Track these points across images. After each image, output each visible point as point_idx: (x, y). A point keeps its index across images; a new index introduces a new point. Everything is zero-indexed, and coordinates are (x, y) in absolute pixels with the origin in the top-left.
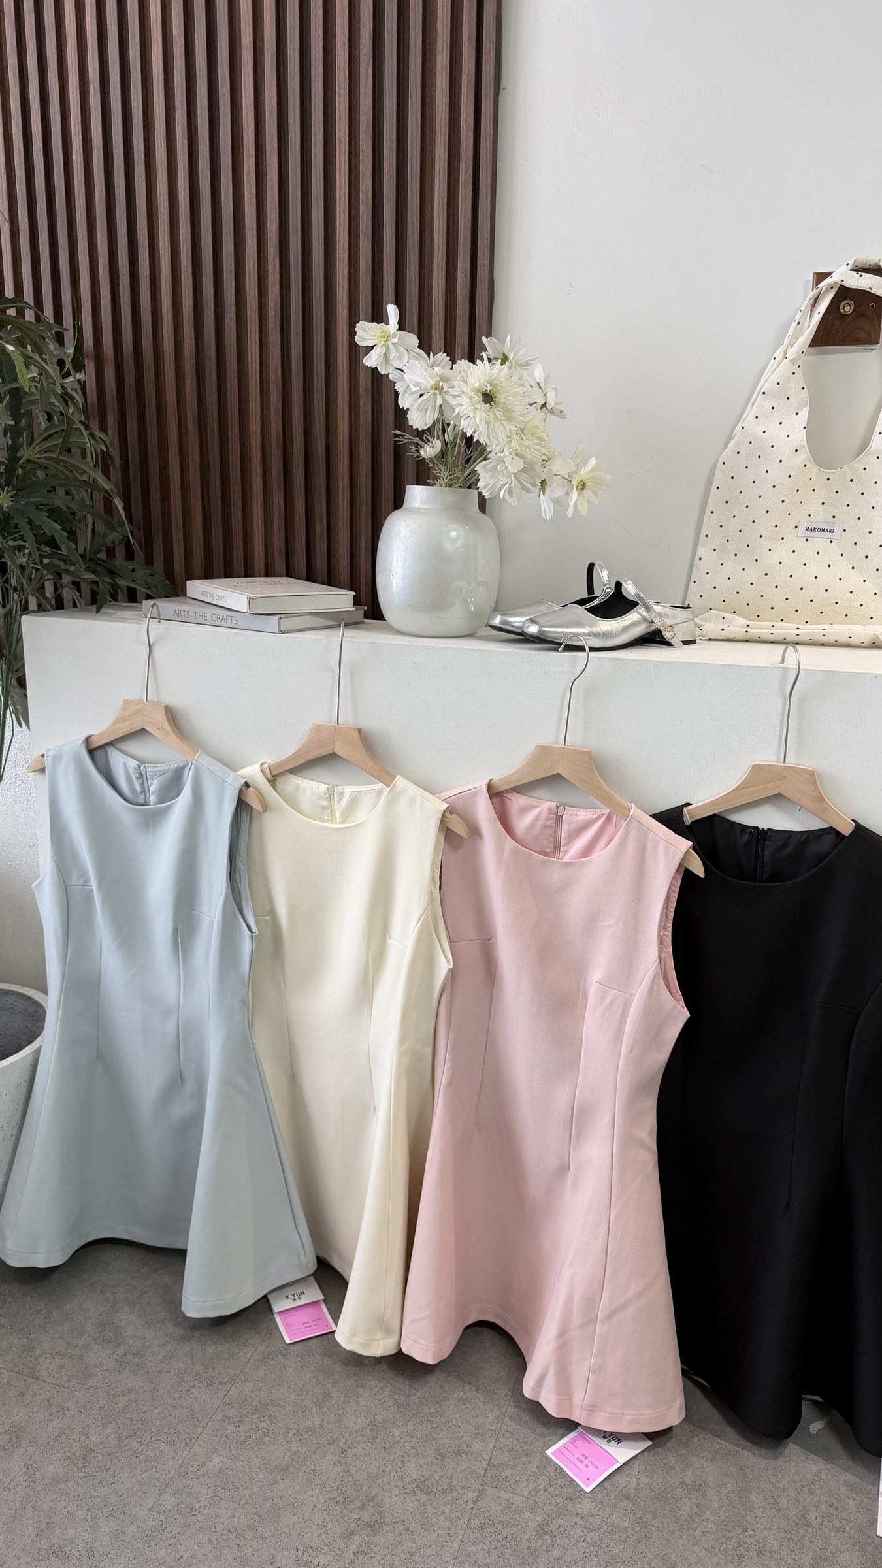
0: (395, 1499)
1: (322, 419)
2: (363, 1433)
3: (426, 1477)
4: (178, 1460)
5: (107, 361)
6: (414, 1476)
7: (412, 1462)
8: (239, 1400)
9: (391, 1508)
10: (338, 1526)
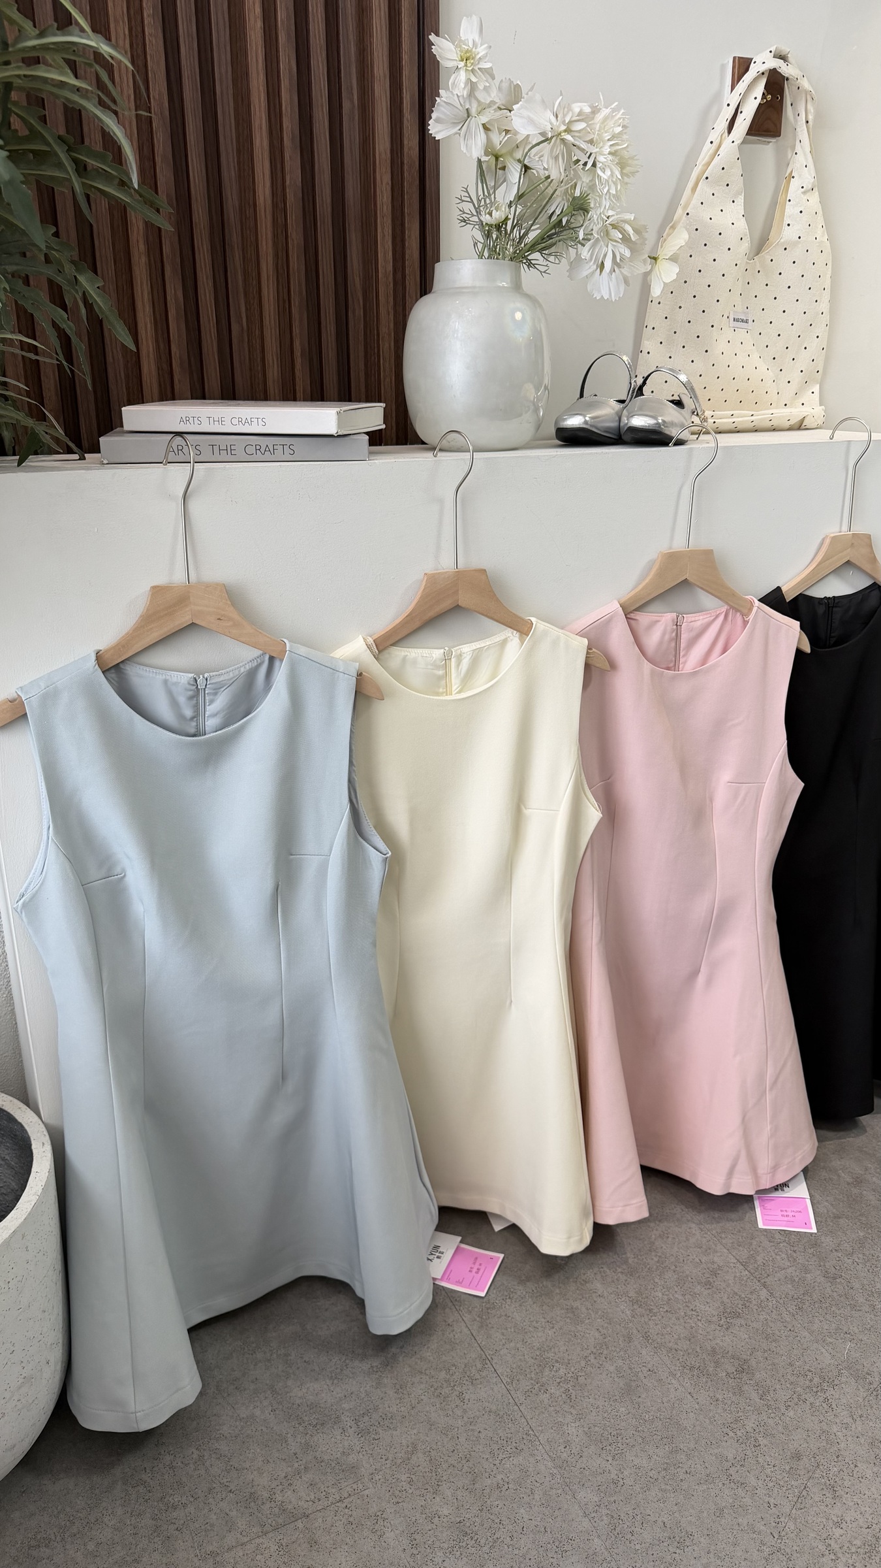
2: (639, 1314)
3: (723, 1307)
4: (544, 1459)
6: (715, 1313)
7: (698, 1305)
8: (514, 1370)
9: (735, 1347)
10: (724, 1392)
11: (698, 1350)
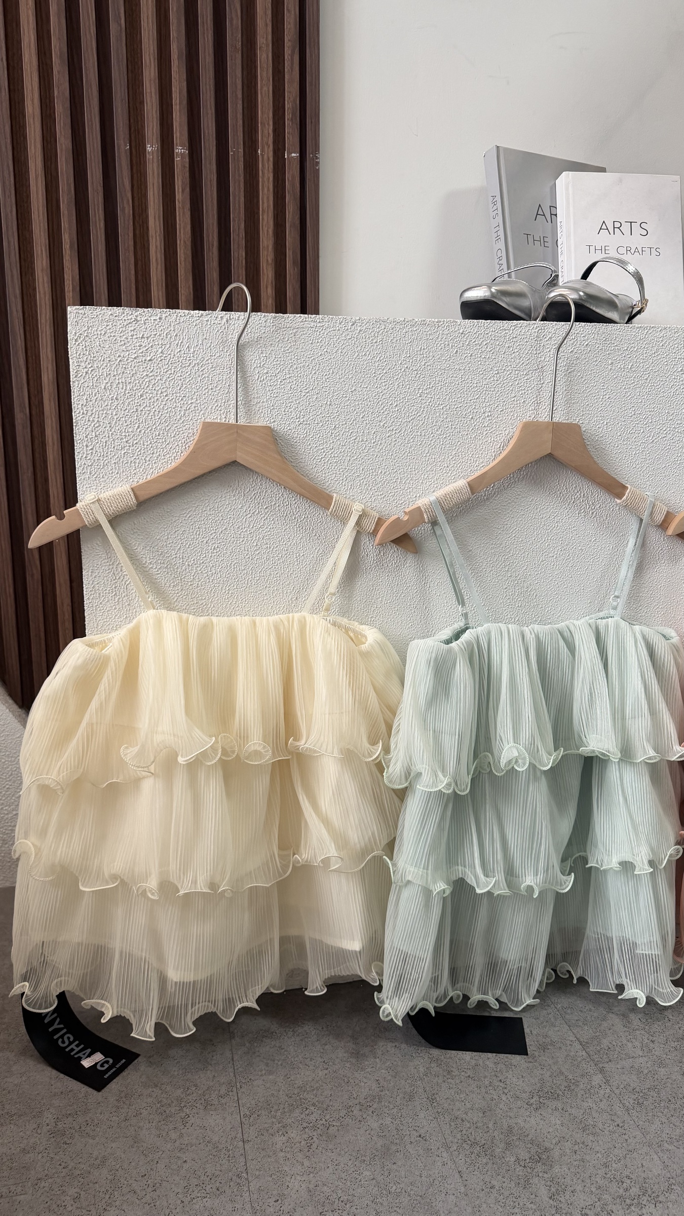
0: (533, 1121)
6: (528, 1089)
9: (538, 1131)
10: (505, 1180)
11: (490, 1125)
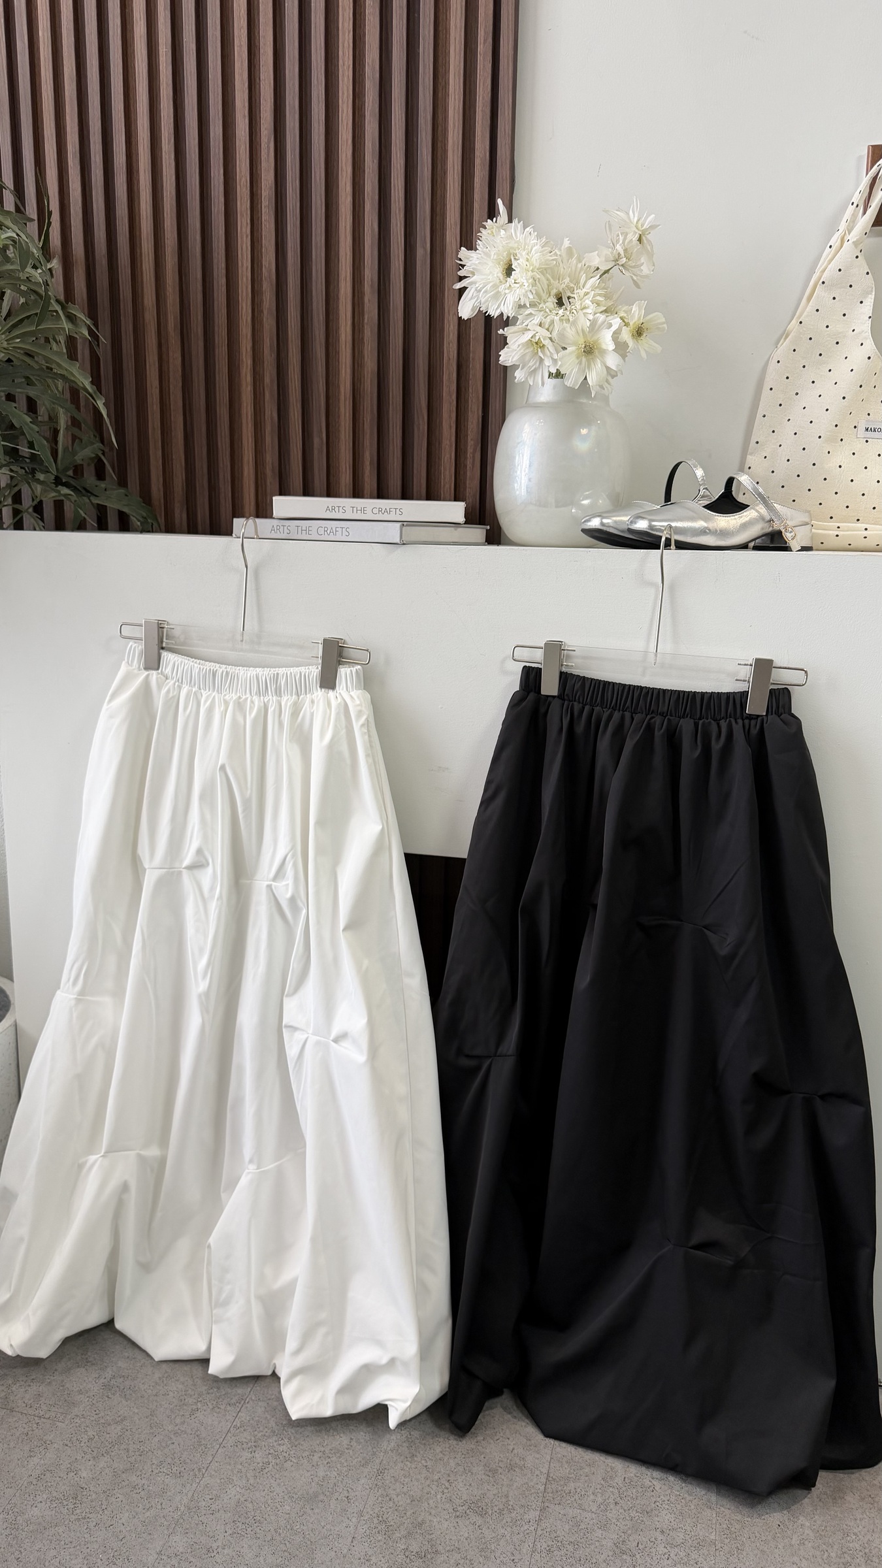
0: (446, 1525)
1: (322, 318)
3: (479, 1498)
4: (187, 1495)
5: (76, 262)
6: (465, 1497)
7: (460, 1480)
8: (251, 1422)
9: (444, 1534)
